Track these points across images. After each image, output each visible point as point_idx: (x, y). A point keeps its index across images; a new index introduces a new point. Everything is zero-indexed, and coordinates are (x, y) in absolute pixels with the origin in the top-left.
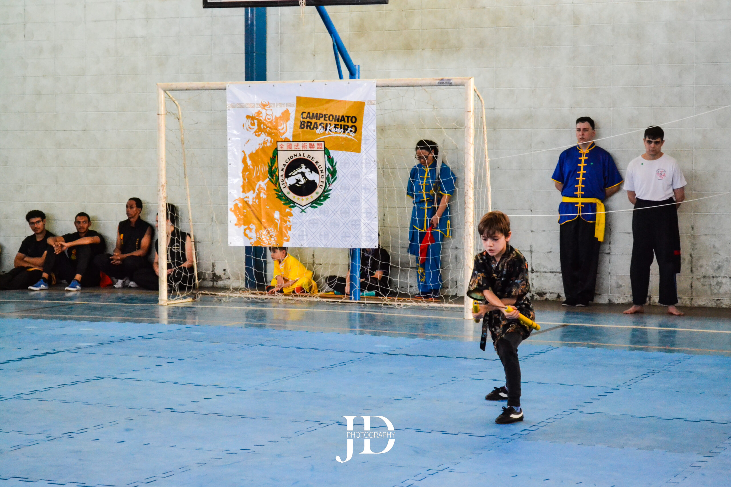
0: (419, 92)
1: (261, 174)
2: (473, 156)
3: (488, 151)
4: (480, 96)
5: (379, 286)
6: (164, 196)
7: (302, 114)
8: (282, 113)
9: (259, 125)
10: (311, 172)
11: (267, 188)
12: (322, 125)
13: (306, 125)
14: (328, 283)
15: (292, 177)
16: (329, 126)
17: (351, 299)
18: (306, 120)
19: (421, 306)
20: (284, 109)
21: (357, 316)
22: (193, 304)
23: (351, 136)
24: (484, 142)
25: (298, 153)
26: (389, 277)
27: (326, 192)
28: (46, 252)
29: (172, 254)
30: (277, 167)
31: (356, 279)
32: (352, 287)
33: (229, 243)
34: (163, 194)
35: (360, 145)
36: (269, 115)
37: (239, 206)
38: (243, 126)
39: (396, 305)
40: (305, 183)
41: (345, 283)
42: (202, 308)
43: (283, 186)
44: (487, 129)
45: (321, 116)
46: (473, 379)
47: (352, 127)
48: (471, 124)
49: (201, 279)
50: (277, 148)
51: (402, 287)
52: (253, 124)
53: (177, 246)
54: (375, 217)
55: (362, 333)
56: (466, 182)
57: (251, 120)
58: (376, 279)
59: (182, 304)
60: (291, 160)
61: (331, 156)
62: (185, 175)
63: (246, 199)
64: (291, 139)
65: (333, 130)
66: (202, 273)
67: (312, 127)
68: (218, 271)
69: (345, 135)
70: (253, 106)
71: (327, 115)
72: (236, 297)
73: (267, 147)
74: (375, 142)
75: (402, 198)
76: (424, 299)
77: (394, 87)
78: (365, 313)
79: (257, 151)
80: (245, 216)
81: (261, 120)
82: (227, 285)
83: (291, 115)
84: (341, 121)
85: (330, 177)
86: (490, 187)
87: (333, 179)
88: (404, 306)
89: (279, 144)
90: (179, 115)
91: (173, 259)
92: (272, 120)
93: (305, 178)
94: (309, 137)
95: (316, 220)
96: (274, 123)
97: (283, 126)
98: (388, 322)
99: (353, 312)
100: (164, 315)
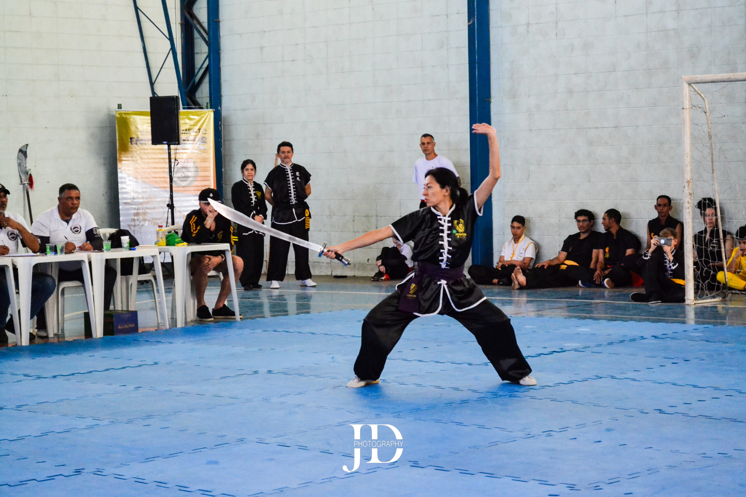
6: (689, 193)
22: (722, 304)
42: (732, 308)
59: (710, 303)
62: (713, 170)
90: (706, 109)
100: (691, 315)
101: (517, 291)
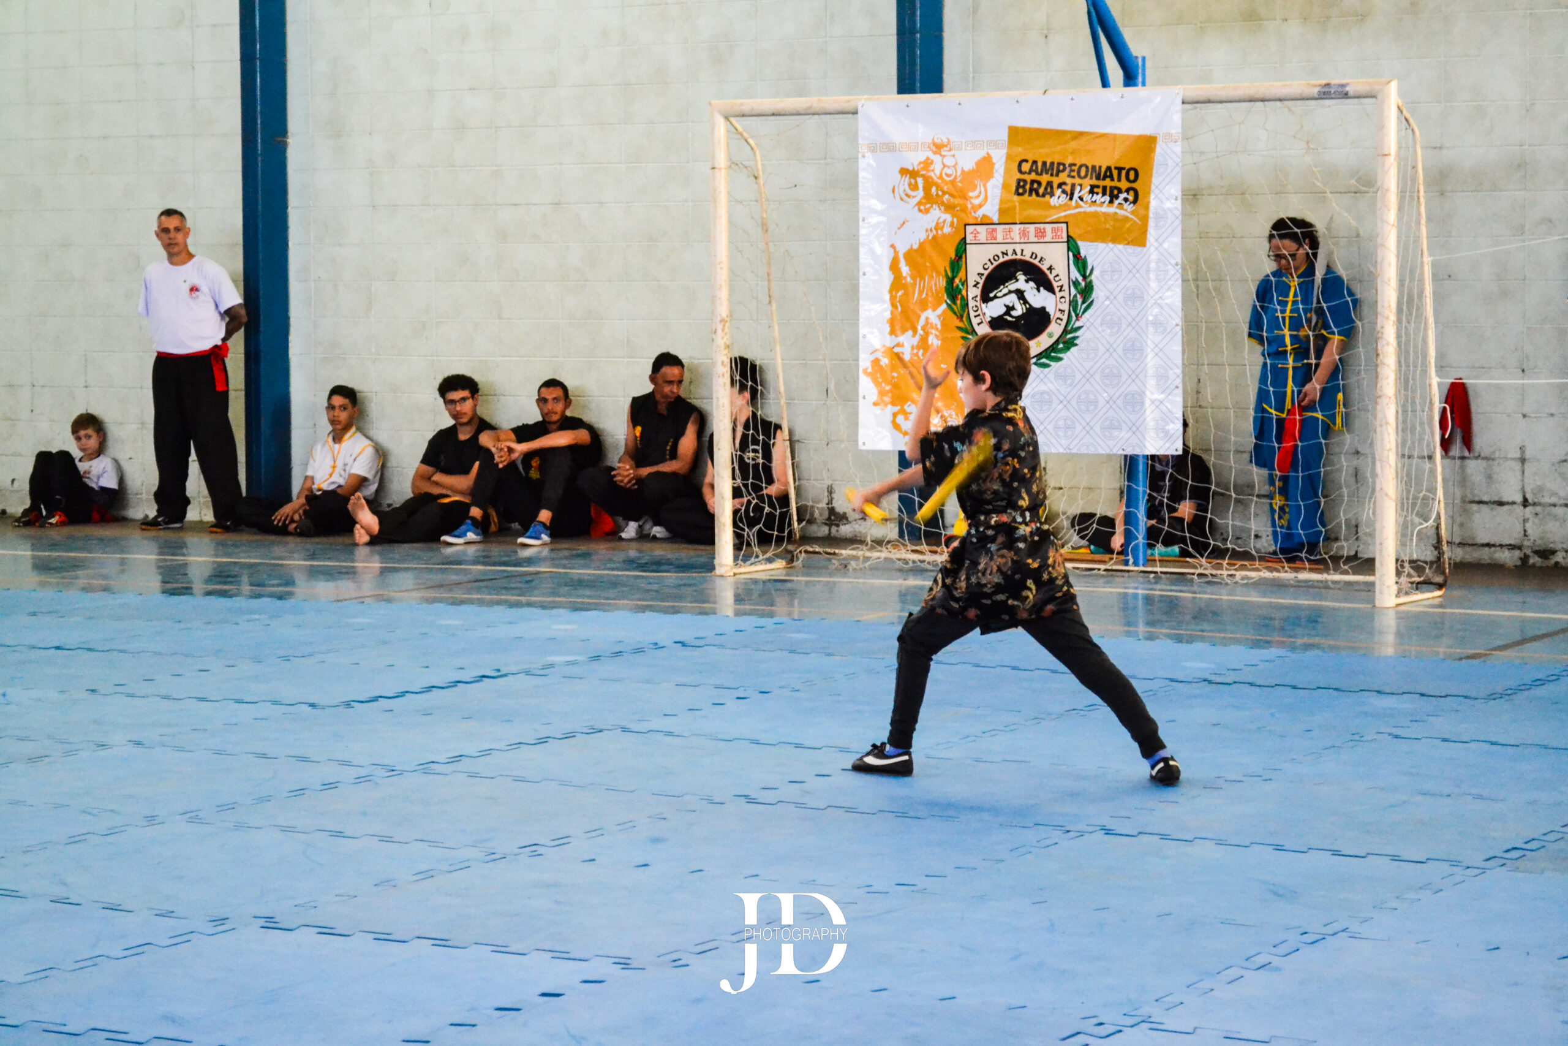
0: (1276, 116)
1: (930, 294)
2: (1395, 252)
3: (1428, 241)
4: (1411, 121)
5: (1188, 535)
6: (725, 344)
7: (1020, 165)
8: (977, 163)
9: (927, 190)
10: (1039, 290)
11: (943, 324)
12: (1064, 187)
13: (1028, 187)
14: (1077, 528)
15: (996, 301)
16: (1078, 188)
17: (1126, 563)
18: (1028, 178)
19: (1279, 579)
20: (980, 154)
21: (1140, 602)
22: (787, 575)
23: (1126, 210)
24: (1418, 223)
25: (1010, 248)
26: (1209, 516)
27: (1070, 332)
28: (477, 463)
29: (742, 468)
30: (964, 279)
31: (1137, 519)
32: (1129, 536)
33: (860, 444)
34: (721, 340)
35: (1144, 232)
36: (949, 167)
37: (882, 363)
38: (893, 191)
39: (1225, 576)
40: (1023, 314)
41: (1114, 528)
42: (807, 582)
43: (978, 320)
44: (1425, 192)
45: (1061, 167)
46: (1397, 737)
47: (1127, 191)
48: (1391, 182)
49: (804, 520)
50: (965, 238)
51: (1238, 538)
52: (914, 187)
53: (755, 451)
54: (1177, 387)
55: (1151, 637)
56: (1380, 309)
57: (910, 178)
58: (1182, 520)
59: (762, 573)
60: (996, 264)
61: (1083, 255)
62: (770, 296)
63: (896, 350)
64: (996, 219)
65: (1087, 197)
66: (806, 506)
67: (1041, 191)
68: (840, 502)
69: (1112, 210)
70: (914, 147)
71: (1075, 165)
72: (879, 558)
73: (944, 235)
74: (1178, 222)
75: (1236, 346)
76: (1286, 565)
77: (1221, 102)
78: (1157, 593)
79: (921, 244)
80: (896, 386)
81: (931, 177)
82: (860, 532)
83: (996, 167)
84: (1104, 179)
85: (1080, 301)
86: (1431, 321)
87: (1085, 305)
88: (1243, 579)
89: (969, 229)
90: (758, 170)
91: (745, 477)
92: (956, 178)
93: (1025, 302)
94: (1034, 213)
95: (1047, 393)
96: (960, 185)
97: (978, 190)
98: (1207, 614)
99: (1131, 591)
100: (726, 596)
101: (367, 549)
